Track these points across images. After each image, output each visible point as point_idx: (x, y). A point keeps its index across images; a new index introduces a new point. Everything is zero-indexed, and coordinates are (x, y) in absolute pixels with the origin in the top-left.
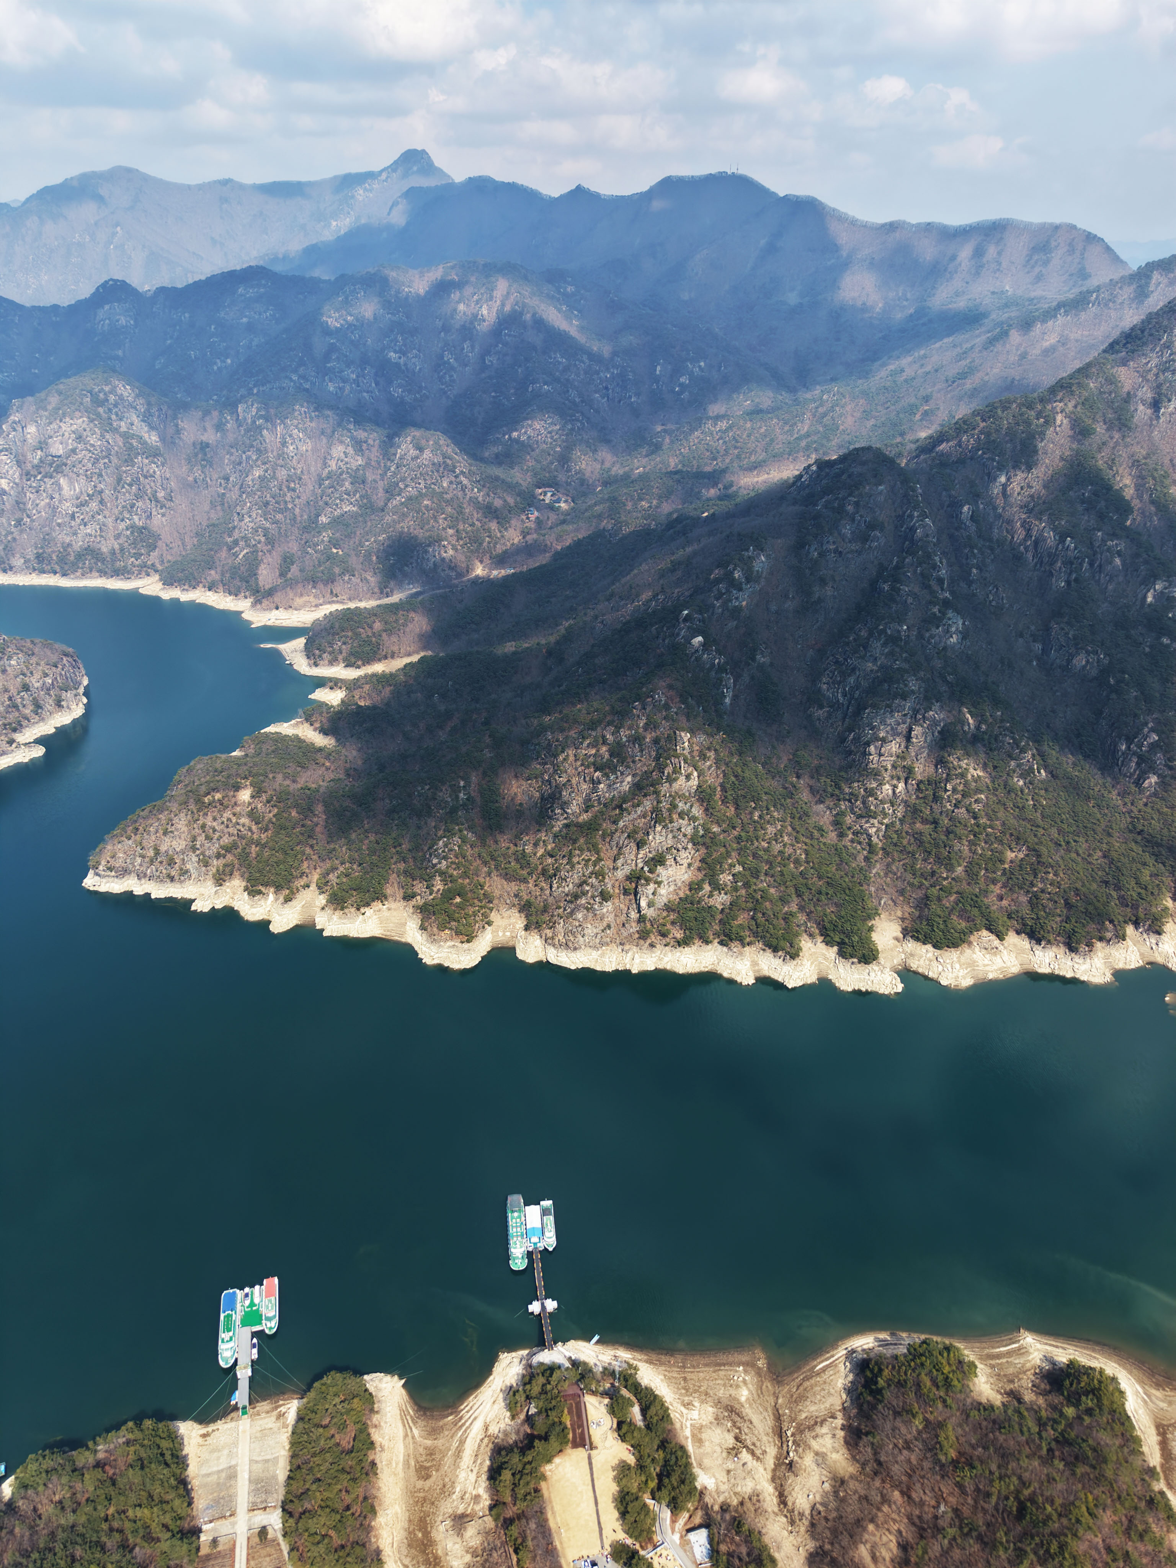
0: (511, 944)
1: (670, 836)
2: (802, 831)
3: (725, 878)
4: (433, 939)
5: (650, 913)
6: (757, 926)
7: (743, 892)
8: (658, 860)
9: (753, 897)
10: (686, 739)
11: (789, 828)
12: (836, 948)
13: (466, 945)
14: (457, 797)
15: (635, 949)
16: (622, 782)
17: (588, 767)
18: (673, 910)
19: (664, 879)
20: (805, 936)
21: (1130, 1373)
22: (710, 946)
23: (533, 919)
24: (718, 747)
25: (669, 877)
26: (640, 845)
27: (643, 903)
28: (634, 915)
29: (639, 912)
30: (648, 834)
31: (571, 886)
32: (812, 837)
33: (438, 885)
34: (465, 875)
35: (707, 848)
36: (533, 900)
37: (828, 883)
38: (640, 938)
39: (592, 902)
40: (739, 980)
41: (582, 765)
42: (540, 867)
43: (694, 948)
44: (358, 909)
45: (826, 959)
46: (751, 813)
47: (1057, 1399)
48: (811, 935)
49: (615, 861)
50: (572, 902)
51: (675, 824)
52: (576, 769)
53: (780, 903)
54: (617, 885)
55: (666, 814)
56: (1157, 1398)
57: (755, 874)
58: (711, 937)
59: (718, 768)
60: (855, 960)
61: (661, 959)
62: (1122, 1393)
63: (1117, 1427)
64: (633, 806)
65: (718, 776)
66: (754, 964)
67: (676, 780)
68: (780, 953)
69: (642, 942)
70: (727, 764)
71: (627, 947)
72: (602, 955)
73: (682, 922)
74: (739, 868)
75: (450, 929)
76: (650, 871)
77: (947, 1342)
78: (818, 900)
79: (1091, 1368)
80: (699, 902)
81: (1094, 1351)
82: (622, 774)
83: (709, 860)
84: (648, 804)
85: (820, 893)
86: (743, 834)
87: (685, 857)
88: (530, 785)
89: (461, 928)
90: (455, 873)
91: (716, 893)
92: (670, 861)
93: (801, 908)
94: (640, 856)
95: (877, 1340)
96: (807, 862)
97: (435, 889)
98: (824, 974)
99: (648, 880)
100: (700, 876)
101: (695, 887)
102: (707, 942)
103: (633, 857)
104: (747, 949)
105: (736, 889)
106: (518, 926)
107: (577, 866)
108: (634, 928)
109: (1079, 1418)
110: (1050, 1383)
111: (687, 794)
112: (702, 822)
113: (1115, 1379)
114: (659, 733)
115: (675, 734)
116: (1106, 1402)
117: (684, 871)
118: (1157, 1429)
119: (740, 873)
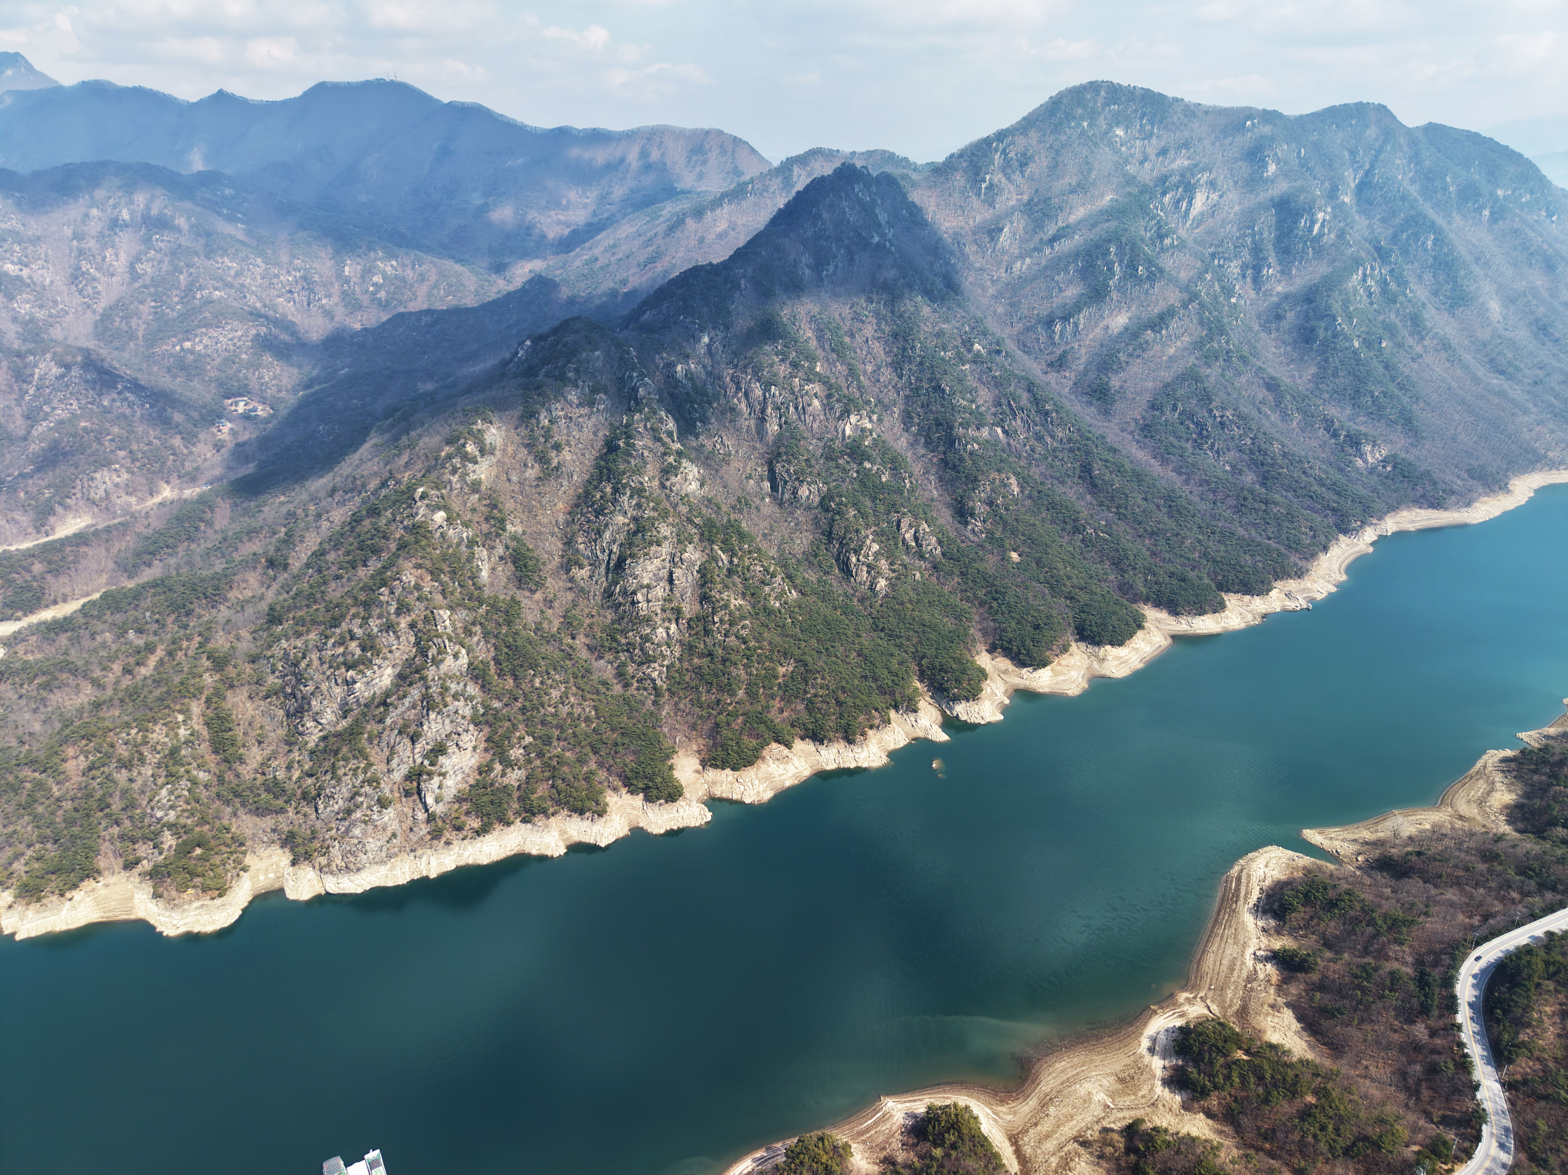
0: (277, 886)
1: (447, 721)
2: (588, 688)
3: (516, 753)
4: (173, 905)
5: (439, 809)
6: (559, 793)
7: (538, 763)
8: (439, 750)
9: (549, 765)
10: (446, 617)
11: (574, 689)
12: (641, 795)
13: (218, 901)
14: (177, 734)
15: (429, 852)
16: (381, 676)
17: (338, 668)
18: (465, 800)
19: (449, 768)
20: (609, 792)
21: (978, 1100)
22: (512, 827)
23: (301, 850)
24: (483, 621)
25: (454, 766)
26: (414, 739)
27: (430, 800)
28: (421, 816)
29: (427, 810)
30: (422, 724)
31: (341, 802)
32: (598, 693)
33: (169, 840)
34: (203, 821)
35: (490, 726)
36: (296, 829)
37: (622, 734)
38: (433, 838)
39: (369, 812)
40: (549, 853)
41: (330, 667)
42: (299, 791)
43: (495, 834)
44: (62, 895)
45: (634, 808)
46: (531, 681)
47: (924, 1147)
48: (615, 789)
49: (388, 762)
50: (344, 819)
51: (451, 708)
52: (324, 673)
53: (578, 765)
54: (396, 787)
55: (438, 699)
56: (1004, 1113)
57: (547, 741)
58: (512, 818)
59: (487, 642)
60: (662, 801)
61: (460, 856)
62: (976, 1118)
63: (979, 1150)
64: (399, 699)
65: (488, 650)
66: (563, 832)
67: (442, 661)
68: (587, 814)
69: (436, 842)
70: (496, 637)
71: (419, 852)
72: (393, 868)
73: (478, 810)
74: (529, 739)
75: (194, 887)
76: (432, 764)
77: (820, 1133)
78: (616, 753)
79: (947, 1106)
80: (492, 785)
81: (945, 1092)
82: (380, 667)
83: (496, 738)
84: (415, 693)
85: (616, 745)
86: (527, 704)
87: (468, 740)
88: (270, 703)
89: (209, 882)
90: (189, 822)
91: (509, 770)
92: (452, 749)
93: (601, 765)
94: (417, 751)
95: (754, 1160)
96: (598, 718)
97: (166, 847)
98: (634, 824)
99: (430, 774)
100: (489, 757)
101: (484, 770)
102: (508, 824)
103: (409, 754)
104: (552, 819)
105: (529, 761)
106: (282, 864)
107: (344, 779)
108: (424, 830)
109: (947, 1155)
110: (917, 1136)
111: (458, 674)
112: (480, 700)
113: (967, 1108)
114: (414, 616)
115: (432, 612)
116: (965, 1131)
117: (469, 756)
118: (1010, 1140)
119: (530, 744)
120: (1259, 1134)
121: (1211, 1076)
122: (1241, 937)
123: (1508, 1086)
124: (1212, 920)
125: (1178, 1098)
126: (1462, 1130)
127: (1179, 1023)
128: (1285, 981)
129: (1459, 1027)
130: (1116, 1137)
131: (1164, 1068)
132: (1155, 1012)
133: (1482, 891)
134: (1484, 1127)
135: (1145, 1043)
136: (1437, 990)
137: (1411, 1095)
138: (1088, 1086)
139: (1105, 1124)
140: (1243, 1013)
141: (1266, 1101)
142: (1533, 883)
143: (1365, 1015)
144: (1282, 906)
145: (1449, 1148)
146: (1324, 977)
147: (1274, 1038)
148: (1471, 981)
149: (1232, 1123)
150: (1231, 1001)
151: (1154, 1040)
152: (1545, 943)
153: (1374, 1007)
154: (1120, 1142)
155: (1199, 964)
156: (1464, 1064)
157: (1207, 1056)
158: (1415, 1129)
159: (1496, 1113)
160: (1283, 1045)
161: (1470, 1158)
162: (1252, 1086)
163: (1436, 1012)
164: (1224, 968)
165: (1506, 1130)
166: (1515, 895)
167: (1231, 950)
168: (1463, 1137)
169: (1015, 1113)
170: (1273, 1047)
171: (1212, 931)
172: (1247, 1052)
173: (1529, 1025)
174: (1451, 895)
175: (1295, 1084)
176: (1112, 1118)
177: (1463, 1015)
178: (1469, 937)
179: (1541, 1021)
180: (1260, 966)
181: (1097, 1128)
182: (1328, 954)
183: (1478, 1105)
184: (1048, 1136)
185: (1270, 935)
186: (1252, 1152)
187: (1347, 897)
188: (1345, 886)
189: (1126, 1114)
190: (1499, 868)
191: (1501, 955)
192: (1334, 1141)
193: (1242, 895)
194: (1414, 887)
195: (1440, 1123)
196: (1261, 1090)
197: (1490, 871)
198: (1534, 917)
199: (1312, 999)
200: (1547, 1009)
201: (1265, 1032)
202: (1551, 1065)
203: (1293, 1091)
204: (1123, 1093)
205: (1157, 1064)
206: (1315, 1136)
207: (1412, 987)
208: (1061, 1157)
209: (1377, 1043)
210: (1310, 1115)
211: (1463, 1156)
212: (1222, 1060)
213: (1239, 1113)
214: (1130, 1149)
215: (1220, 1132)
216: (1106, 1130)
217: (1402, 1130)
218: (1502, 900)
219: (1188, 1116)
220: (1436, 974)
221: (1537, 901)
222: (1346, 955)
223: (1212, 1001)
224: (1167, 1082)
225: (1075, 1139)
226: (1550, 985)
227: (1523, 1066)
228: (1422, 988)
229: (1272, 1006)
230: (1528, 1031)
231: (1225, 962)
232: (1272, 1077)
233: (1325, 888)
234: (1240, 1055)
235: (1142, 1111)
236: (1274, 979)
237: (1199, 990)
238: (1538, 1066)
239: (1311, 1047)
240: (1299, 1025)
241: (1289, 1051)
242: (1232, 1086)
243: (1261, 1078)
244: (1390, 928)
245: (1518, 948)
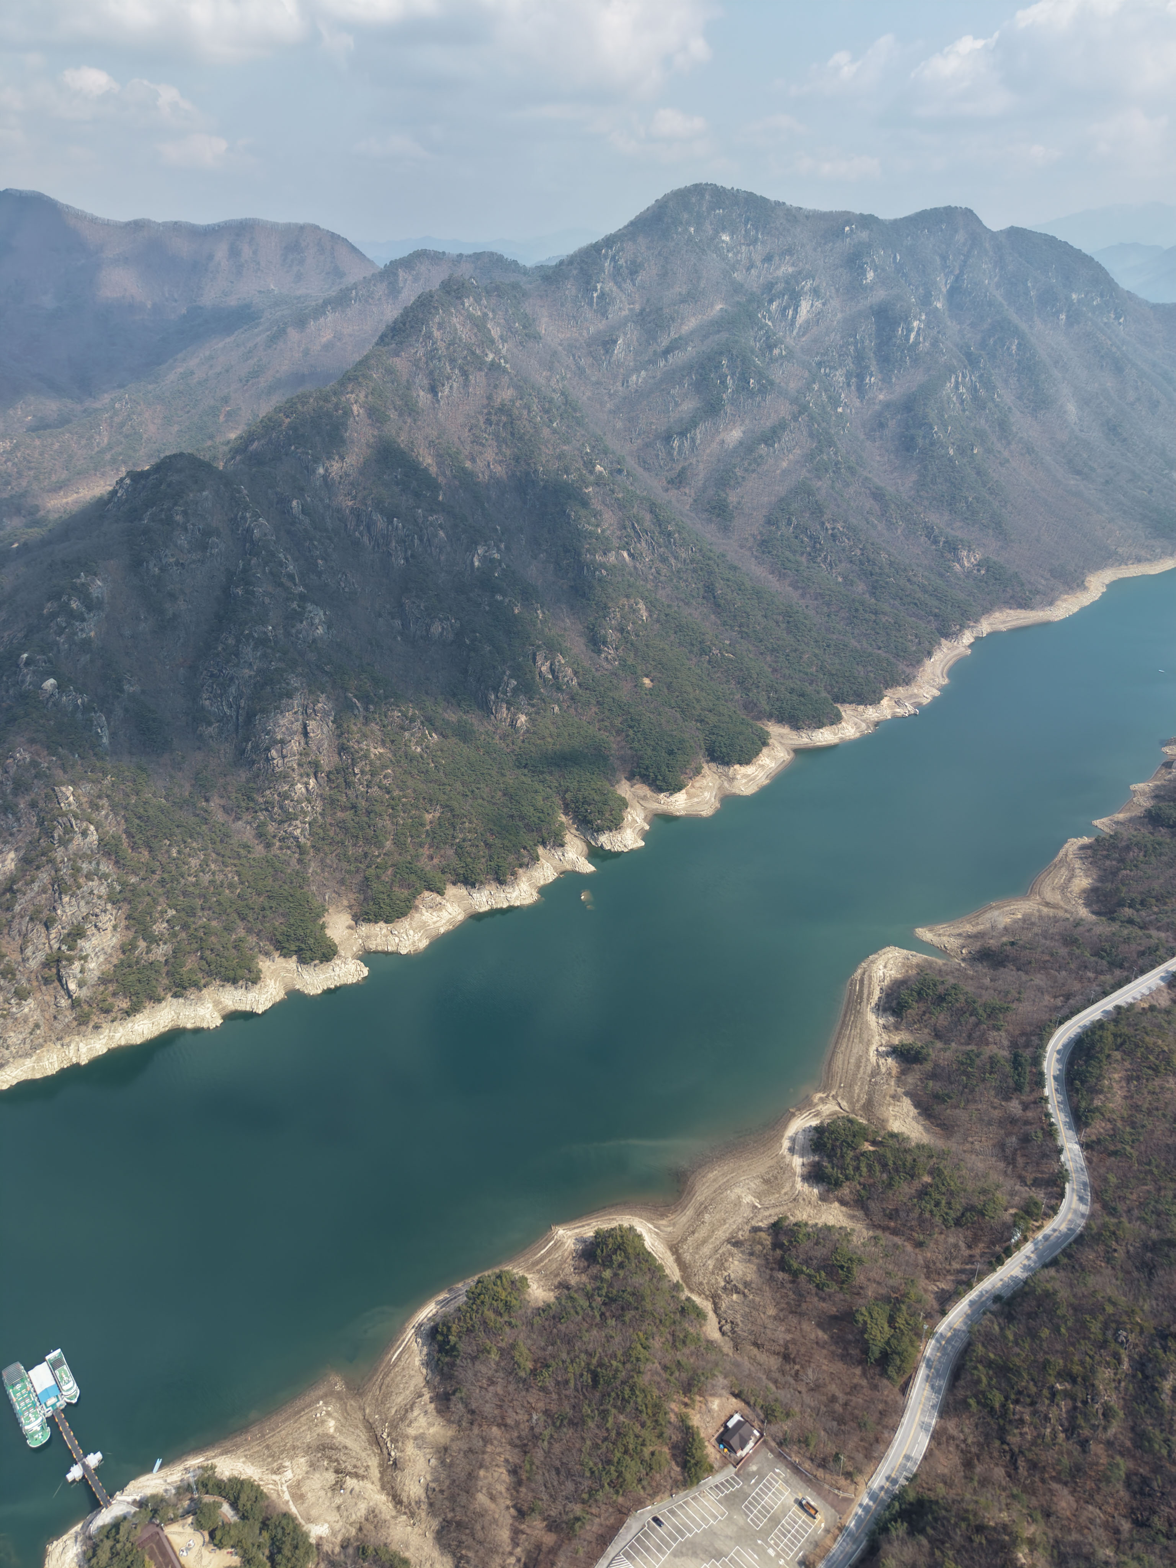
1: (82, 903)
2: (228, 853)
3: (159, 928)
5: (83, 994)
6: (209, 964)
7: (183, 935)
8: (77, 933)
9: (196, 937)
10: (69, 794)
11: (214, 855)
12: (294, 958)
15: (77, 1038)
16: (4, 861)
18: (111, 981)
19: (89, 951)
20: (261, 957)
21: (641, 1216)
22: (164, 1004)
24: (109, 792)
25: (94, 948)
26: (47, 926)
27: (72, 986)
28: (64, 1002)
29: (70, 996)
30: (55, 909)
32: (239, 857)
35: (130, 903)
37: (269, 897)
38: (80, 1024)
39: (7, 1006)
40: (205, 1025)
43: (146, 1012)
45: (288, 971)
46: (168, 851)
47: (595, 1270)
48: (267, 954)
49: (22, 951)
51: (85, 888)
53: (225, 934)
54: (33, 976)
55: (70, 881)
56: (665, 1226)
57: (191, 912)
58: (162, 994)
59: (116, 815)
60: (317, 962)
61: (111, 1038)
62: (640, 1237)
63: (644, 1266)
64: (27, 884)
65: (118, 823)
66: (217, 1003)
67: (70, 840)
68: (240, 983)
69: (83, 1028)
70: (125, 808)
71: (67, 1040)
72: (39, 1060)
73: (125, 990)
74: (171, 912)
76: (70, 949)
77: (497, 1271)
78: (264, 917)
79: (612, 1229)
80: (137, 963)
81: (610, 1214)
82: (1, 852)
83: (136, 915)
84: (44, 876)
85: (263, 909)
86: (165, 876)
87: (107, 920)
91: (154, 946)
92: (90, 930)
93: (249, 931)
94: (52, 936)
95: (438, 1303)
96: (242, 883)
98: (290, 987)
99: (70, 960)
100: (131, 934)
101: (127, 948)
102: (159, 1000)
103: (44, 940)
104: (205, 991)
105: (175, 935)
108: (69, 1016)
109: (616, 1275)
110: (587, 1260)
111: (89, 852)
112: (115, 877)
113: (631, 1229)
114: (33, 795)
115: (54, 790)
116: (630, 1251)
117: (110, 935)
118: (671, 1249)
119: (173, 916)
120: (885, 1215)
121: (843, 1168)
122: (865, 1036)
123: (1086, 1146)
124: (840, 1022)
125: (816, 1191)
126: (1050, 1189)
127: (815, 1122)
128: (903, 1072)
129: (1046, 1100)
130: (763, 1235)
131: (803, 1165)
132: (793, 1115)
133: (1064, 973)
134: (1067, 1185)
135: (786, 1144)
136: (1028, 1069)
137: (1009, 1164)
138: (738, 1190)
139: (754, 1223)
140: (869, 1107)
141: (890, 1185)
142: (1105, 962)
143: (970, 1097)
144: (899, 1004)
145: (1039, 1208)
146: (936, 1065)
147: (895, 1126)
148: (1055, 1056)
149: (862, 1208)
150: (859, 1096)
151: (793, 1140)
152: (1114, 1016)
153: (977, 1089)
154: (767, 1239)
155: (829, 1065)
156: (1050, 1132)
157: (839, 1151)
158: (1012, 1193)
159: (1076, 1171)
160: (902, 1134)
161: (1056, 1213)
162: (878, 1174)
163: (1027, 1089)
164: (852, 1067)
165: (1085, 1184)
166: (1090, 975)
167: (857, 1049)
168: (1050, 1196)
169: (674, 1225)
170: (893, 1135)
171: (840, 1033)
172: (874, 1143)
173: (1101, 1092)
174: (1039, 980)
175: (913, 1168)
176: (760, 1217)
177: (1050, 1089)
178: (1054, 1018)
179: (1111, 1087)
180: (882, 1061)
181: (747, 1228)
182: (939, 1045)
183: (1062, 1166)
184: (704, 1242)
185: (890, 1031)
186: (879, 1233)
187: (953, 992)
188: (951, 980)
189: (772, 1211)
190: (1078, 952)
191: (1079, 1030)
192: (947, 1214)
193: (865, 996)
194: (1009, 975)
195: (1033, 1185)
196: (885, 1176)
197: (1070, 954)
198: (1106, 994)
199: (926, 1087)
200: (1116, 1076)
201: (887, 1121)
202: (1119, 1124)
203: (913, 1175)
204: (767, 1193)
205: (797, 1162)
206: (931, 1211)
207: (1008, 1068)
208: (717, 1259)
209: (981, 1120)
210: (926, 1194)
211: (1051, 1212)
212: (851, 1154)
213: (868, 1198)
214: (776, 1245)
215: (852, 1217)
216: (756, 1230)
217: (1002, 1197)
218: (1081, 979)
219: (824, 1206)
220: (1027, 1054)
221: (1108, 978)
222: (953, 1044)
223: (842, 1098)
224: (806, 1178)
225: (728, 1241)
226: (1117, 1055)
227: (1098, 1128)
228: (1016, 1069)
229: (893, 1097)
230: (1101, 1097)
231: (852, 1061)
232: (894, 1164)
233: (935, 985)
234: (868, 1147)
235: (785, 1207)
236: (894, 1072)
237: (831, 1089)
238: (1109, 1126)
239: (927, 1130)
240: (916, 1111)
241: (908, 1138)
242: (861, 1176)
243: (884, 1166)
244: (989, 1016)
245: (1093, 1023)
